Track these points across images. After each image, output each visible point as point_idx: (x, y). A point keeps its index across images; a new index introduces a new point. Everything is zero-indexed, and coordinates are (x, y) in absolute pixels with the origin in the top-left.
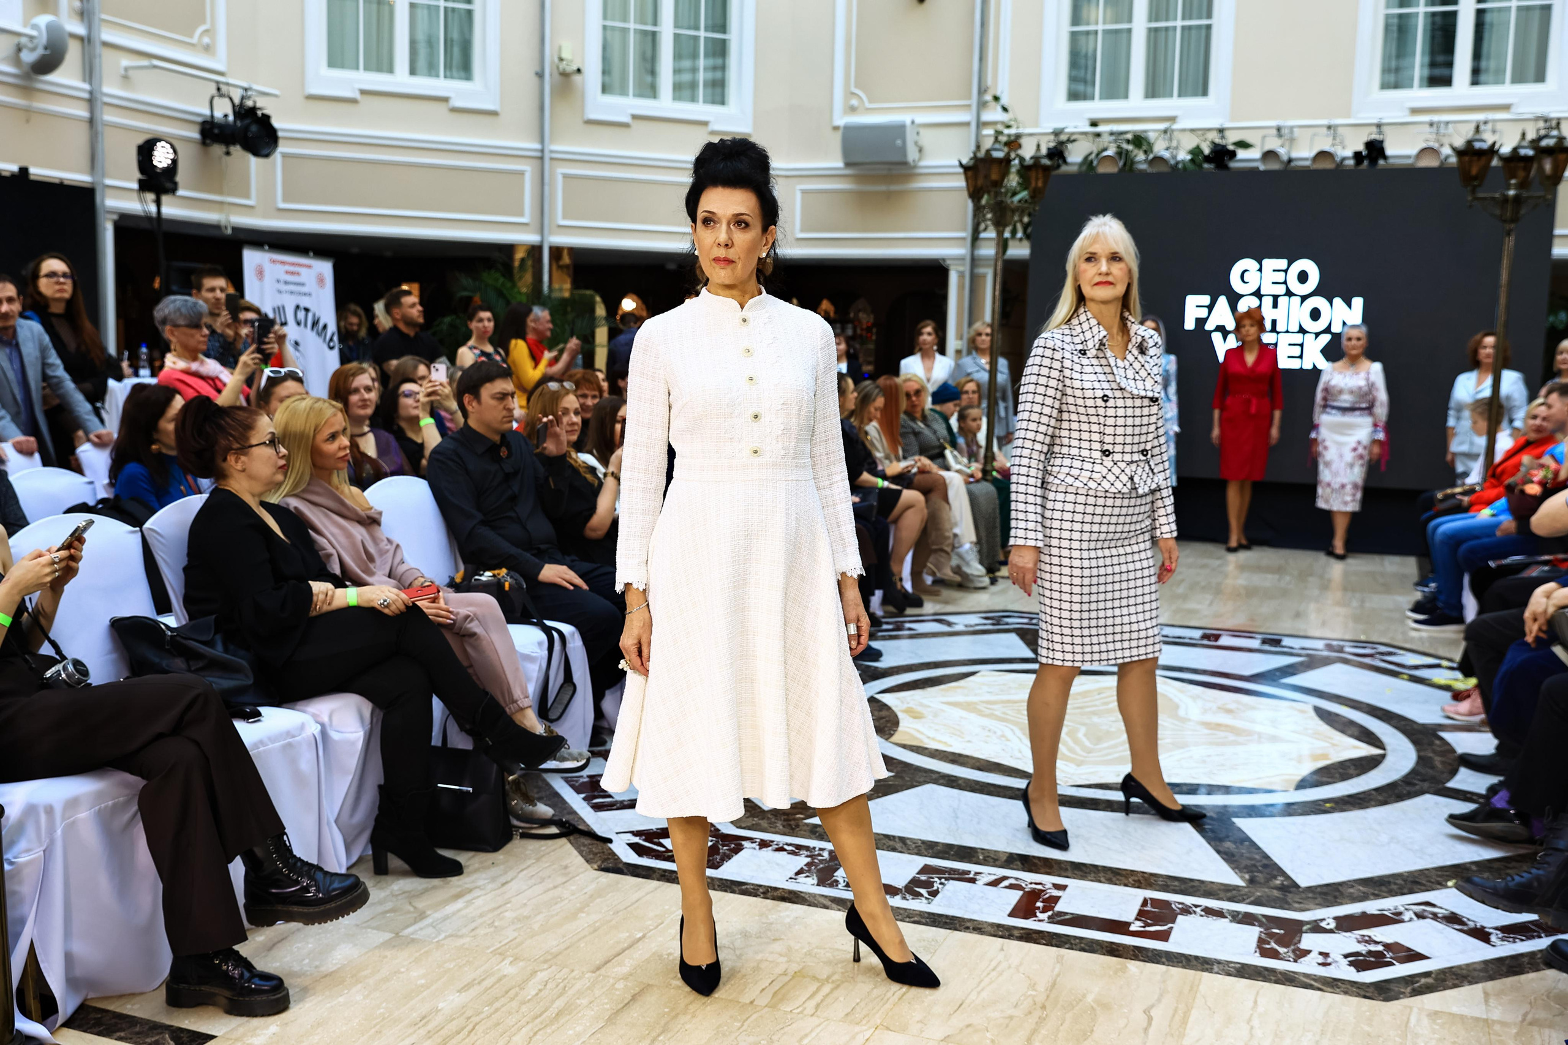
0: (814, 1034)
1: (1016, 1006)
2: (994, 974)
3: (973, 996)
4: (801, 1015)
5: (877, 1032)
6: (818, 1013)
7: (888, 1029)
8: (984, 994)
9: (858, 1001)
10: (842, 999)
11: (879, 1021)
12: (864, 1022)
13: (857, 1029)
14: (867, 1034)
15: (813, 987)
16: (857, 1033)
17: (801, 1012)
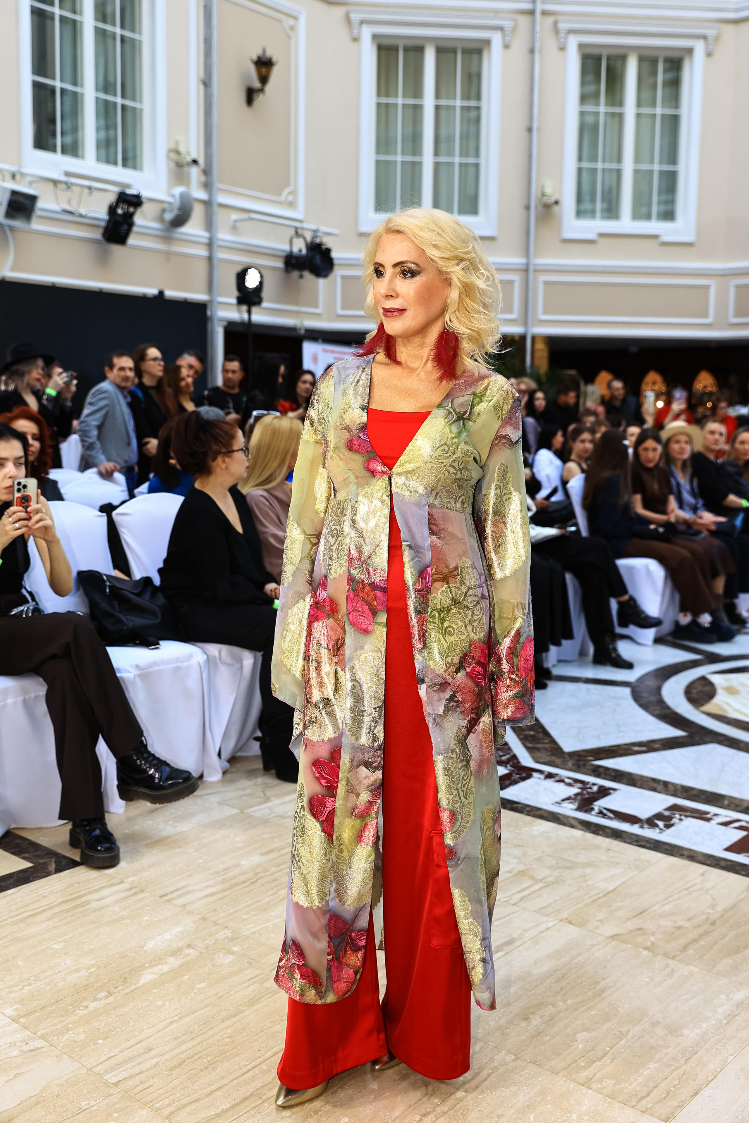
0: (507, 918)
1: (689, 920)
2: (685, 892)
3: (655, 908)
4: (505, 903)
5: (561, 923)
6: (520, 904)
7: (570, 923)
8: (667, 908)
9: (558, 898)
10: (545, 895)
11: (565, 916)
12: (554, 915)
13: (545, 919)
14: (550, 924)
15: (526, 884)
16: (543, 923)
17: (507, 901)
